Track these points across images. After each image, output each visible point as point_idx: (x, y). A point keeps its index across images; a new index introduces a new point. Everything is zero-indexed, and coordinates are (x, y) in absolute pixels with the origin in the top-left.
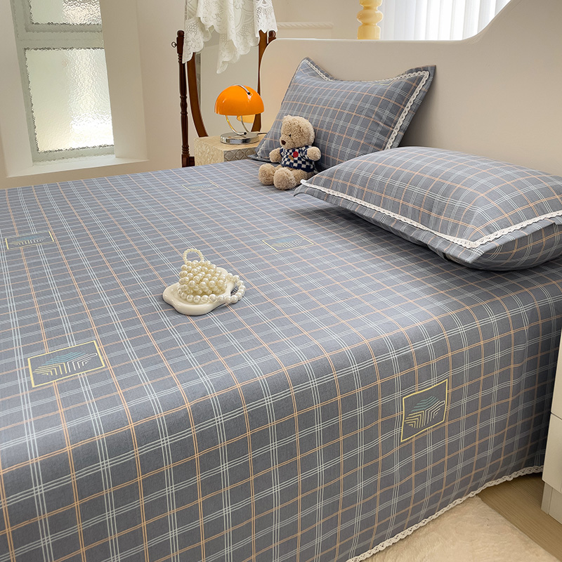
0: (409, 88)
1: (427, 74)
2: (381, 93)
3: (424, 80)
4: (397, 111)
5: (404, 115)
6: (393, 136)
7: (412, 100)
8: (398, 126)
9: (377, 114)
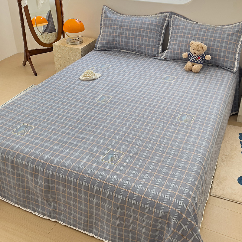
0: (164, 20)
1: (168, 14)
2: (156, 22)
3: (168, 16)
4: (162, 28)
5: (164, 29)
6: (162, 36)
7: (165, 23)
8: (163, 33)
9: (157, 30)
